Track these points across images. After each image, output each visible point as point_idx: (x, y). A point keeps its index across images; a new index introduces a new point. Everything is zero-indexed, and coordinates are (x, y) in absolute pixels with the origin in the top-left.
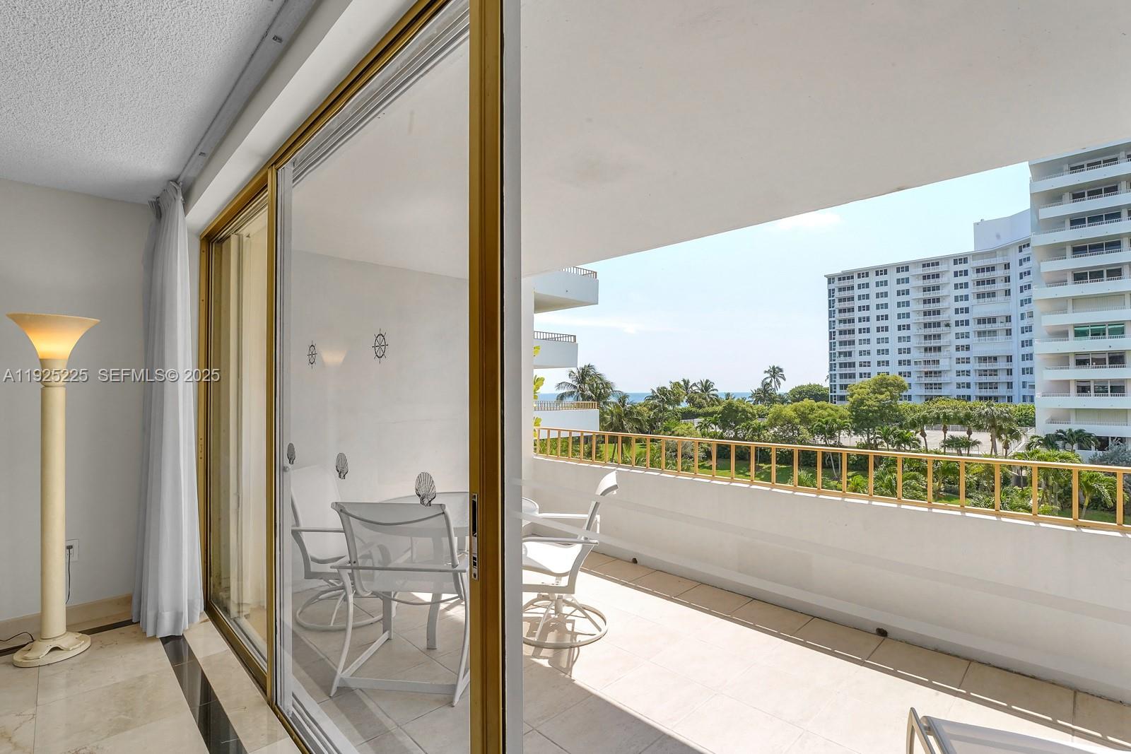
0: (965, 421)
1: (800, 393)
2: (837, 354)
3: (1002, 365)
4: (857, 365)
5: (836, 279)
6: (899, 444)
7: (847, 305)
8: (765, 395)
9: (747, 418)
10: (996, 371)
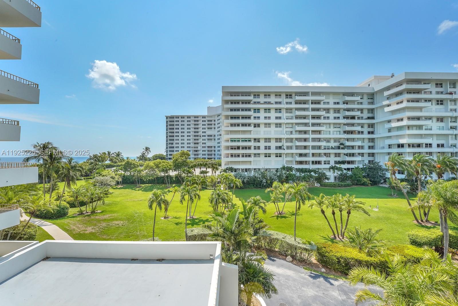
0: (205, 165)
1: (156, 157)
2: (169, 144)
3: (213, 149)
4: (175, 147)
5: (169, 118)
6: (188, 173)
7: (172, 127)
8: (143, 158)
9: (135, 167)
10: (212, 150)
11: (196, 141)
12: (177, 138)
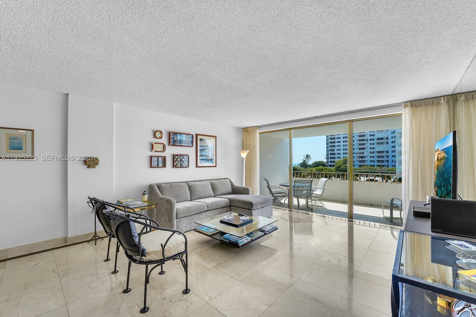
1: (316, 164)
2: (329, 150)
3: (385, 154)
4: (336, 154)
8: (304, 165)
10: (383, 156)
11: (362, 147)
12: (339, 144)
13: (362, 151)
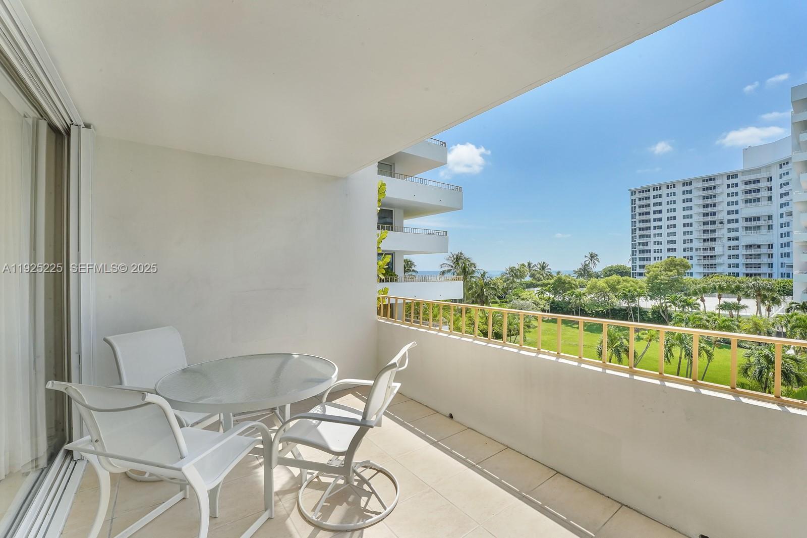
0: (736, 291)
1: (610, 271)
2: (637, 244)
3: (764, 250)
4: (652, 251)
5: (637, 192)
6: (684, 307)
7: (644, 210)
8: (584, 272)
9: (572, 288)
10: (759, 255)
11: (710, 236)
12: (658, 231)
13: (709, 245)
